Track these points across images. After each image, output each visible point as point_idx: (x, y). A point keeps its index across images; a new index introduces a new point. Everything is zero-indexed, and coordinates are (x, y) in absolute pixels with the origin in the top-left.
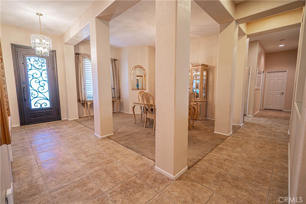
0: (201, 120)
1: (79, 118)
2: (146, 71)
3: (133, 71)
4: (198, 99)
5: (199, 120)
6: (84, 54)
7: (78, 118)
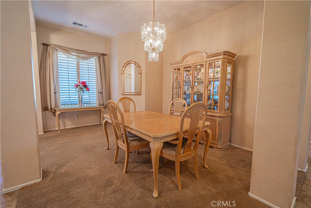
0: (222, 149)
1: (45, 132)
2: (141, 68)
3: (124, 68)
4: (217, 113)
5: (218, 148)
6: (56, 45)
7: (43, 133)
